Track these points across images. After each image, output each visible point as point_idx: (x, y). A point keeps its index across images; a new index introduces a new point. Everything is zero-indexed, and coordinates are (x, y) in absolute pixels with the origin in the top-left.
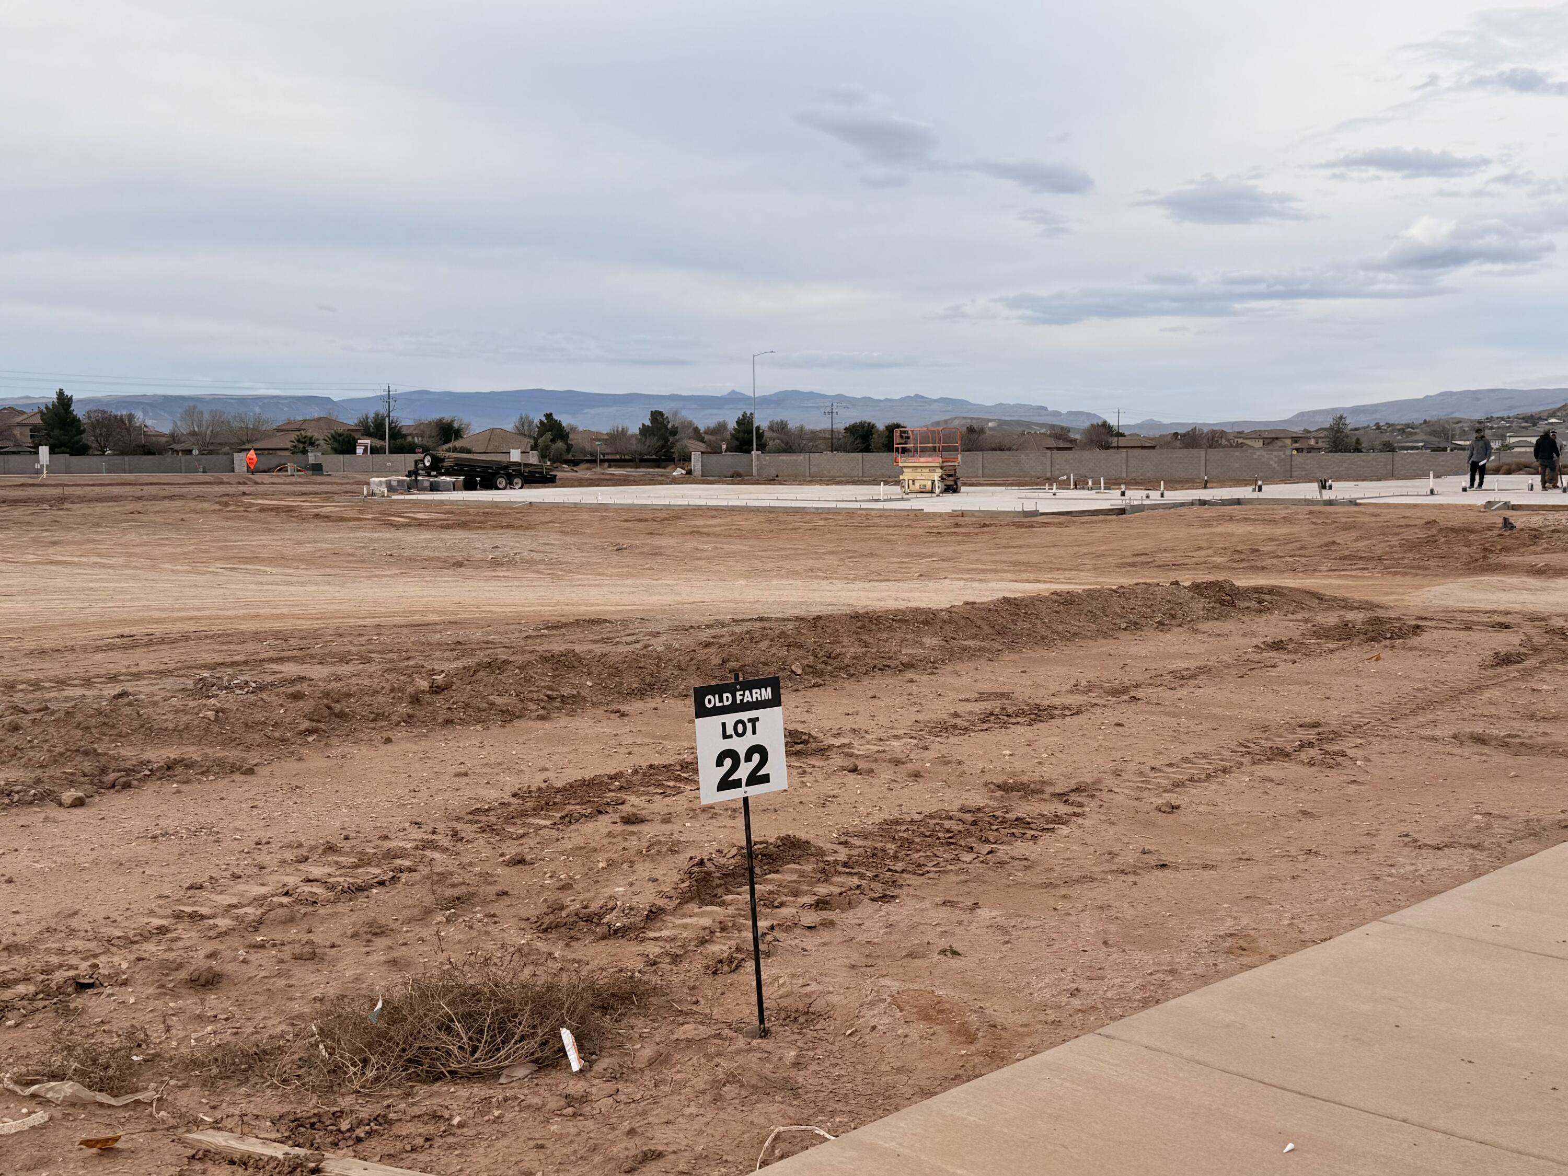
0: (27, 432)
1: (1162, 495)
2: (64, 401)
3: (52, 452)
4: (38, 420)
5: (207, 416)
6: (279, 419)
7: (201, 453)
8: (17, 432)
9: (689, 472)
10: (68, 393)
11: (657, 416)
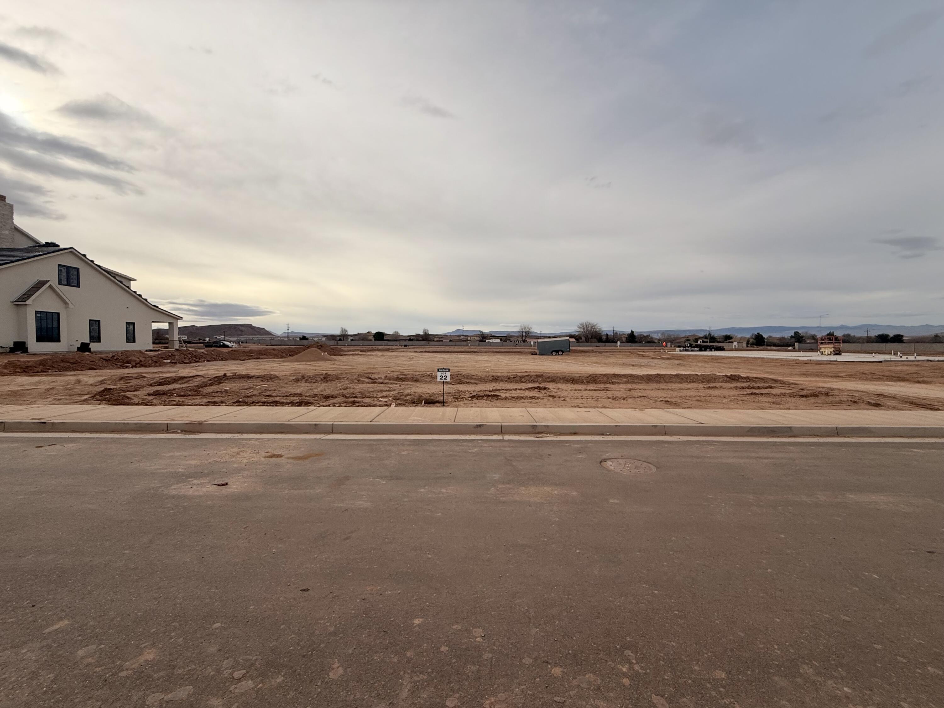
0: (625, 338)
1: (915, 358)
2: (632, 332)
3: (620, 343)
4: (627, 336)
5: (666, 335)
6: (683, 335)
7: (645, 343)
8: (623, 338)
9: (794, 348)
10: (633, 331)
11: (796, 333)
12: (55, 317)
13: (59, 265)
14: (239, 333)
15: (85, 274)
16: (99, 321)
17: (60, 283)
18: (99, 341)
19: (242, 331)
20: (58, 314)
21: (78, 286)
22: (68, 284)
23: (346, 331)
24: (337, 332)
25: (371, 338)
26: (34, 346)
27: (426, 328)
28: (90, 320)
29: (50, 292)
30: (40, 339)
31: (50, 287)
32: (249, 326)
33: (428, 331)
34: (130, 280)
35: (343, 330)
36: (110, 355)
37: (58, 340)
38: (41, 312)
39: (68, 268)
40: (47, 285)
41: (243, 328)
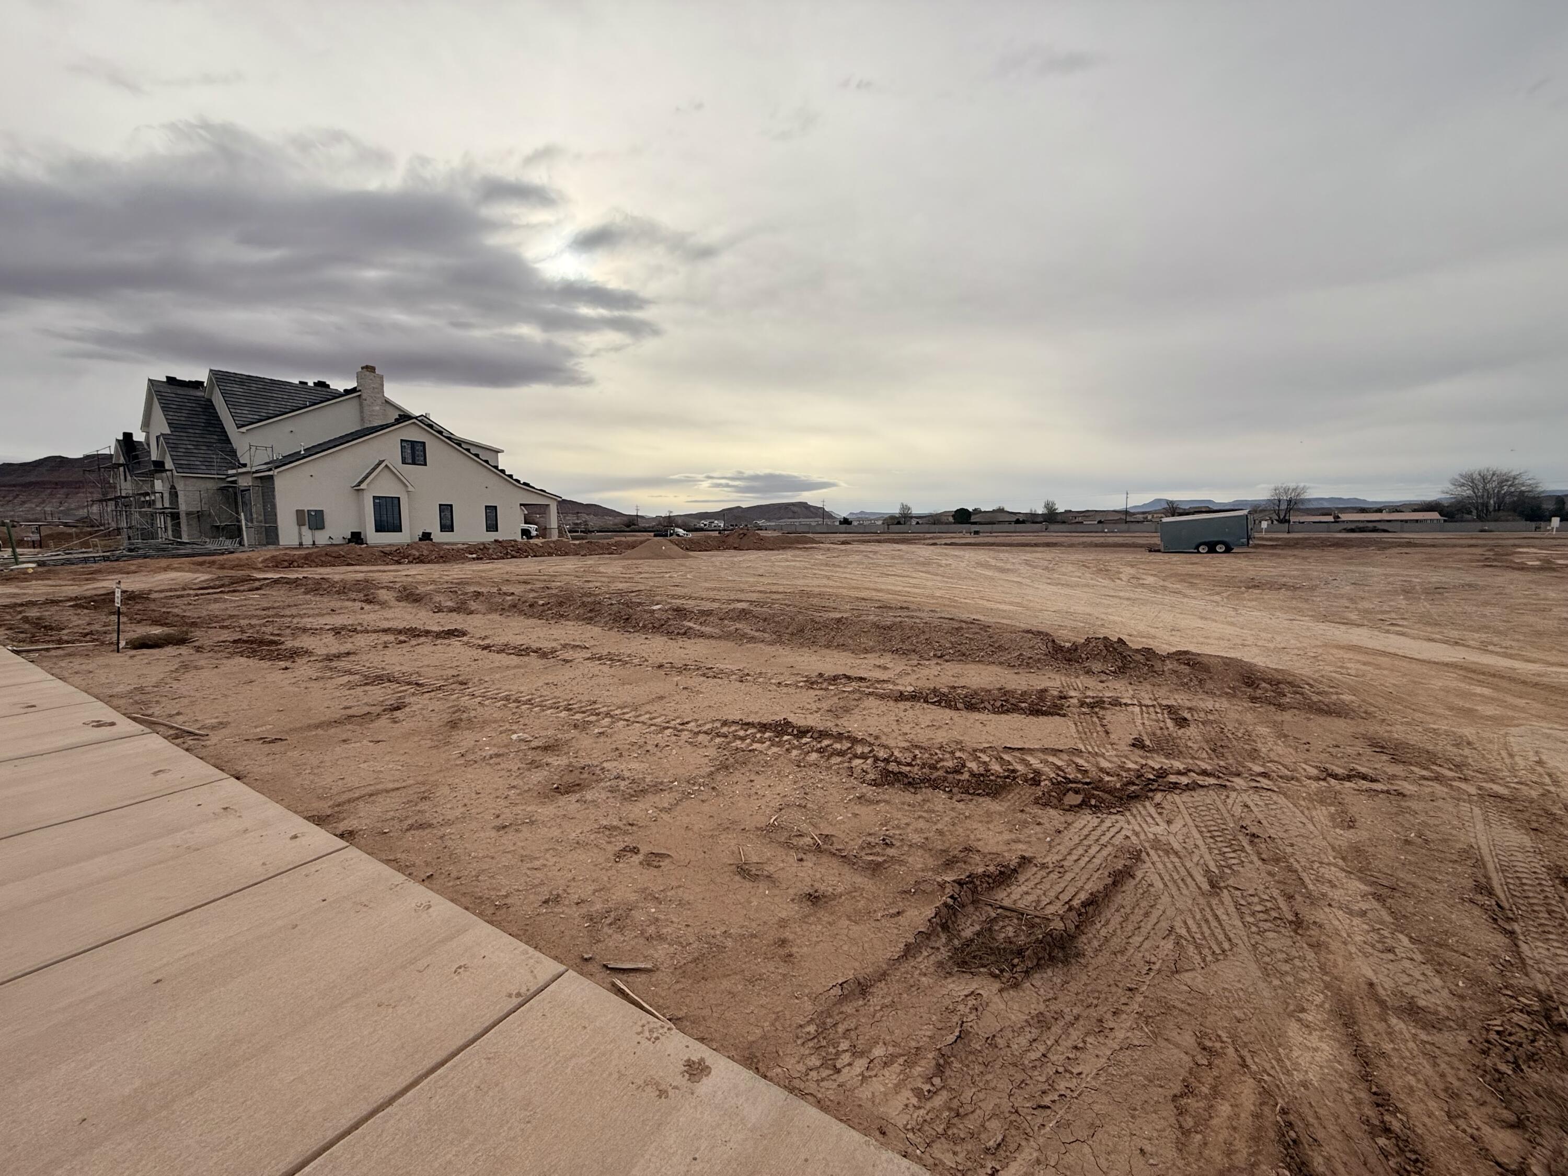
12: (396, 502)
13: (402, 441)
14: (791, 515)
15: (434, 449)
16: (451, 506)
17: (404, 462)
18: (452, 531)
19: (794, 512)
20: (399, 498)
21: (425, 464)
22: (414, 463)
23: (909, 509)
24: (896, 510)
25: (951, 519)
26: (374, 538)
27: (1051, 499)
28: (440, 505)
29: (387, 473)
30: (379, 528)
31: (386, 466)
32: (804, 505)
33: (1053, 504)
34: (497, 452)
35: (905, 508)
36: (395, 548)
37: (398, 529)
38: (379, 498)
39: (413, 443)
40: (383, 465)
41: (795, 509)
